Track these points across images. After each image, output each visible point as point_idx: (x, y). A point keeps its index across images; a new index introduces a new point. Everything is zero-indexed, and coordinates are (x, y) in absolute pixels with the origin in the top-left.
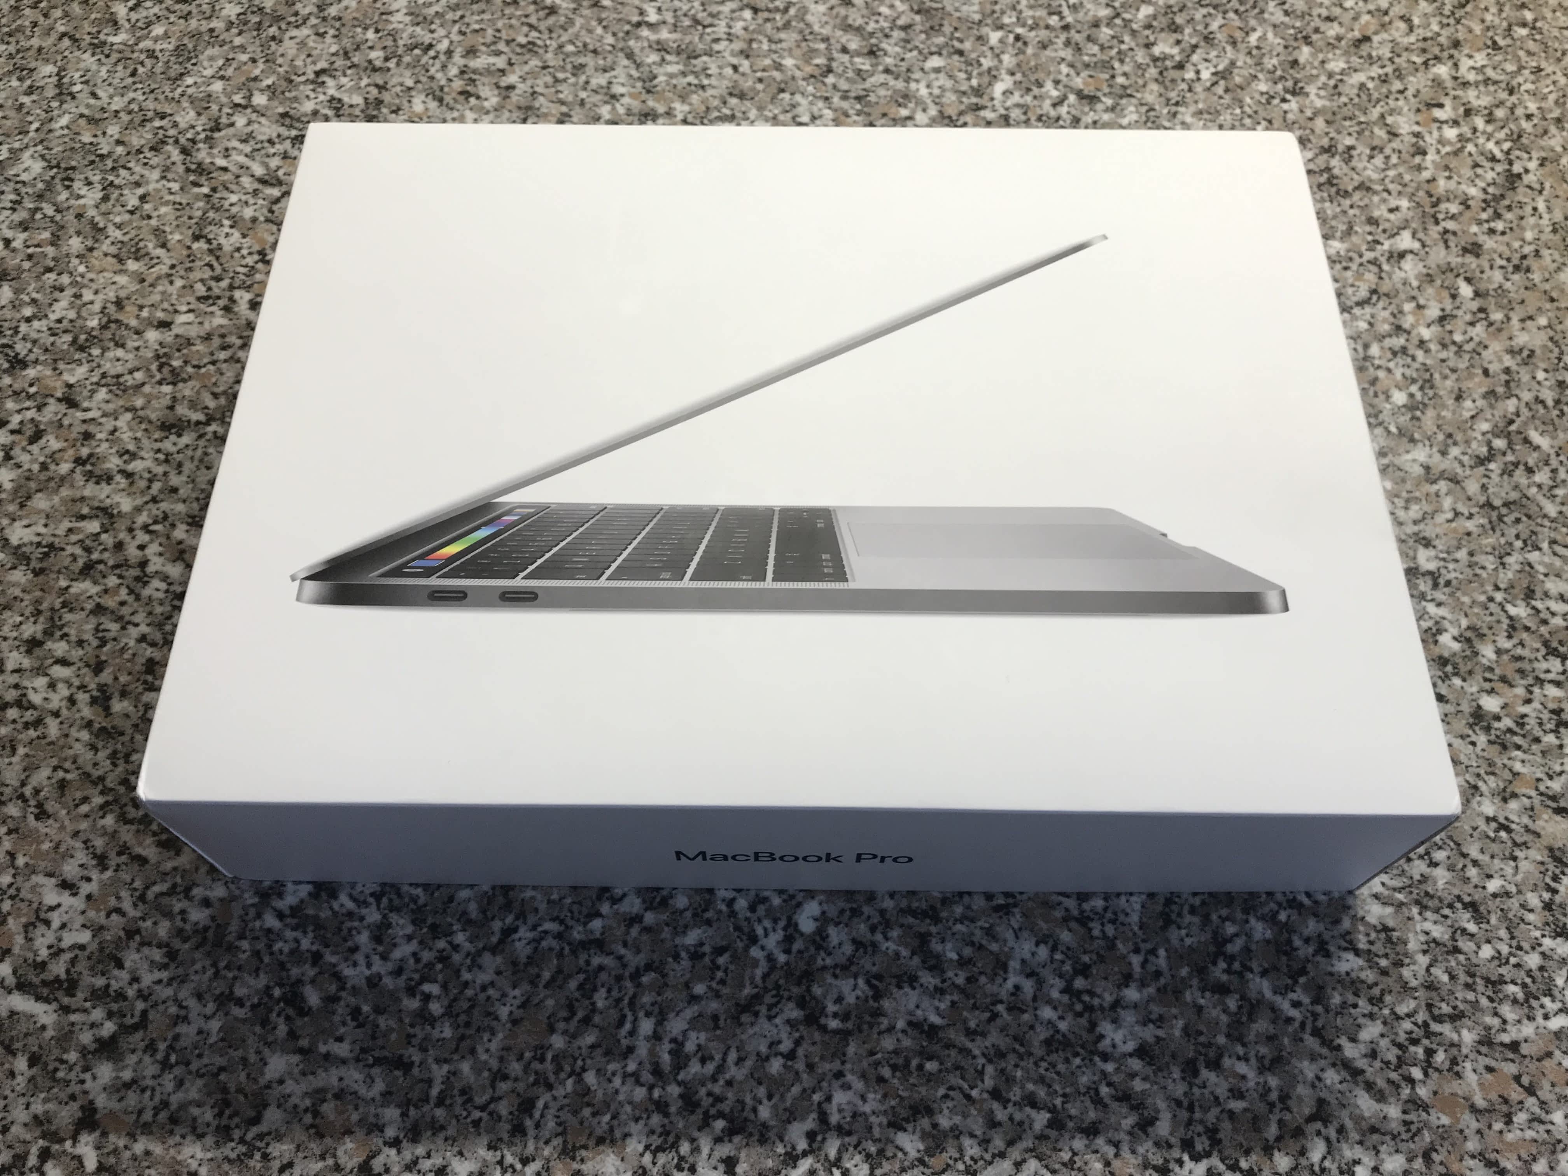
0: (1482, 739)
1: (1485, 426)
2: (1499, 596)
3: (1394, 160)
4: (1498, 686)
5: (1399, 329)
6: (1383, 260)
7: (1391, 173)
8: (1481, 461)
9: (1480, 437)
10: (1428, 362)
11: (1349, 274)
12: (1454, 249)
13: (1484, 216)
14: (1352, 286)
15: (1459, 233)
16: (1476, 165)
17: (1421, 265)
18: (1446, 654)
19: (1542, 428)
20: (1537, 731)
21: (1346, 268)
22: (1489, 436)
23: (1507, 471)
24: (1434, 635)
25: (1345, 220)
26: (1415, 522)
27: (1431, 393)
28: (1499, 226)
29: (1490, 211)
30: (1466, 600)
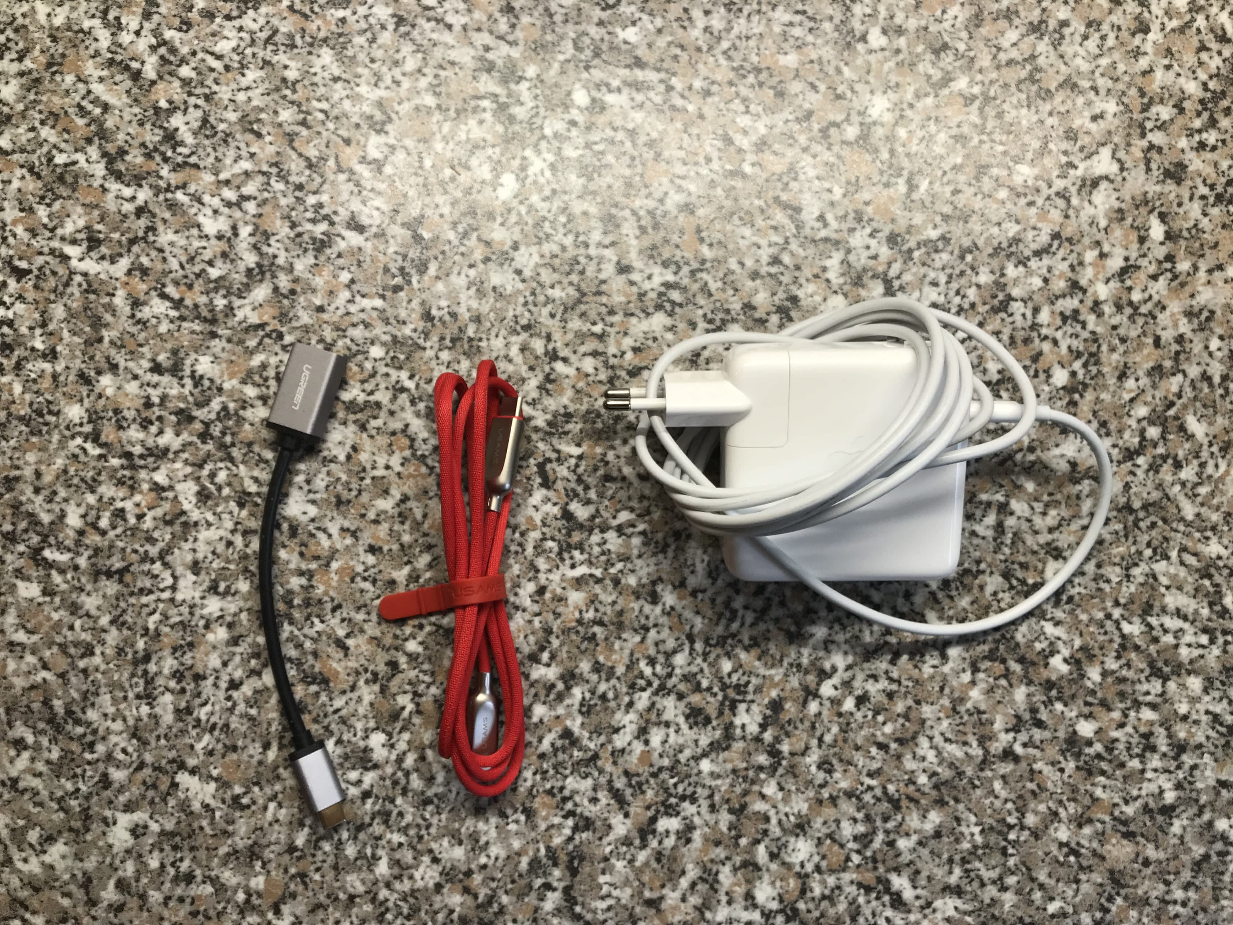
0: (1070, 766)
1: (1142, 411)
2: (1117, 613)
3: (1111, 41)
4: (1097, 710)
5: (1075, 286)
6: (1073, 190)
7: (1104, 62)
8: (1130, 455)
9: (1134, 425)
10: (1099, 330)
11: (1033, 211)
12: (1155, 173)
13: (1197, 123)
14: (1034, 228)
15: (1166, 150)
16: (1203, 48)
17: (1115, 195)
18: (1054, 678)
19: (1201, 411)
20: (1124, 757)
21: (1031, 204)
22: (1145, 423)
23: (1154, 468)
24: (1047, 657)
25: (1041, 134)
26: (1051, 530)
27: (1094, 370)
28: (1211, 137)
29: (1206, 115)
30: (1084, 617)
